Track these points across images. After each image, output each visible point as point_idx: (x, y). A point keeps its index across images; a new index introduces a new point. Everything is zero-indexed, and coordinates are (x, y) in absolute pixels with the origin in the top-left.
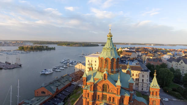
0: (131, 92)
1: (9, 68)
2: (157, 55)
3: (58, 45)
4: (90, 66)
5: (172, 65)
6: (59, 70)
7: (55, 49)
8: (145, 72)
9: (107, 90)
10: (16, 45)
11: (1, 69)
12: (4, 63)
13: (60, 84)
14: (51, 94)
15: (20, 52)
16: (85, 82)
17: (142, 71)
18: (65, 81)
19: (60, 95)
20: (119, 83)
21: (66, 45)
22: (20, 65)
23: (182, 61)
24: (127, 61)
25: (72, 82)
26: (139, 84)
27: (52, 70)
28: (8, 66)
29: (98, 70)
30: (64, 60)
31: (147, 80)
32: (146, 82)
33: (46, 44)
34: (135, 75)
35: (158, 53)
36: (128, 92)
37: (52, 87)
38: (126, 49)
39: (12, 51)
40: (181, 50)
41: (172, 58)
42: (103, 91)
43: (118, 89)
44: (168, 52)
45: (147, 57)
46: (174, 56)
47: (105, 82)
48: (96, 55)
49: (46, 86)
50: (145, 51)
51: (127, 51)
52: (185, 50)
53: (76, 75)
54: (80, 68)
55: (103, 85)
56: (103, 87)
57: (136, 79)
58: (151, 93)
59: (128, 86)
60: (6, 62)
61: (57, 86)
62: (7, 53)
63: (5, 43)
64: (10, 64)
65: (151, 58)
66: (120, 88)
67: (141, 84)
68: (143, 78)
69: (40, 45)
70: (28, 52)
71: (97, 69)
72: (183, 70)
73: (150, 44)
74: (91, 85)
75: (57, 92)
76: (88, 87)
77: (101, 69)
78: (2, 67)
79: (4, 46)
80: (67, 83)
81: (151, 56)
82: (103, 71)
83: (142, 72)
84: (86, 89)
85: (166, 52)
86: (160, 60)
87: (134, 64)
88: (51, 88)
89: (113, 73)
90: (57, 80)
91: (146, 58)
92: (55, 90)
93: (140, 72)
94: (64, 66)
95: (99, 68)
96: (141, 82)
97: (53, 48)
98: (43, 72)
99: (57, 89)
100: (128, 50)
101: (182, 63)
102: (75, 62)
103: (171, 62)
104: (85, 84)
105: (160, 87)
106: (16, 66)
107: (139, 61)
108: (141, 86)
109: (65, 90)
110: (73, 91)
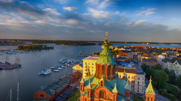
0: (127, 97)
1: (8, 68)
2: (152, 54)
3: (56, 44)
4: (88, 72)
5: (167, 65)
6: (57, 70)
7: (53, 49)
8: (140, 75)
9: (104, 96)
10: (15, 44)
11: (1, 69)
12: (4, 64)
13: (58, 87)
14: (50, 97)
15: (20, 51)
16: (83, 88)
17: (137, 73)
18: (63, 83)
19: (59, 98)
20: (115, 90)
21: (64, 44)
22: (20, 66)
23: (176, 62)
24: (123, 62)
25: (70, 84)
26: (135, 86)
27: (50, 71)
28: (8, 67)
29: (95, 76)
30: (62, 60)
31: (143, 82)
32: (142, 84)
33: (45, 43)
34: (131, 78)
35: (153, 52)
36: (124, 98)
37: (51, 90)
38: (122, 49)
39: (12, 51)
40: (176, 49)
41: (167, 58)
42: (100, 97)
43: (114, 96)
44: (163, 52)
45: (143, 57)
46: (168, 56)
47: (102, 89)
48: (93, 57)
49: (45, 89)
50: (141, 51)
51: (123, 51)
52: (179, 49)
53: (74, 76)
54: (78, 69)
55: (100, 92)
56: (100, 93)
57: (132, 81)
58: (147, 99)
59: (124, 92)
60: (6, 62)
61: (55, 89)
62: (7, 53)
63: (5, 42)
64: (10, 64)
65: (147, 58)
66: (116, 95)
67: (137, 86)
68: (139, 81)
69: (38, 44)
70: (27, 51)
71: (94, 74)
72: (178, 70)
73: (146, 43)
74: (89, 92)
75: (55, 94)
76: (85, 93)
77: (98, 75)
78: (2, 67)
79: (4, 45)
80: (65, 86)
81: (147, 56)
82: (100, 77)
83: (138, 75)
84: (84, 95)
85: (161, 52)
86: (155, 60)
87: (130, 66)
88: (49, 91)
89: (109, 79)
90: (56, 83)
91: (142, 59)
92: (54, 93)
93: (136, 75)
94: (62, 66)
95: (96, 73)
96: (137, 84)
97: (52, 47)
98: (41, 72)
99: (56, 92)
100: (124, 49)
101: (176, 63)
102: (73, 61)
103: (166, 63)
104: (83, 89)
105: (155, 93)
106: (15, 67)
107: (135, 63)
108: (137, 88)
109: (63, 92)
110: (71, 94)
